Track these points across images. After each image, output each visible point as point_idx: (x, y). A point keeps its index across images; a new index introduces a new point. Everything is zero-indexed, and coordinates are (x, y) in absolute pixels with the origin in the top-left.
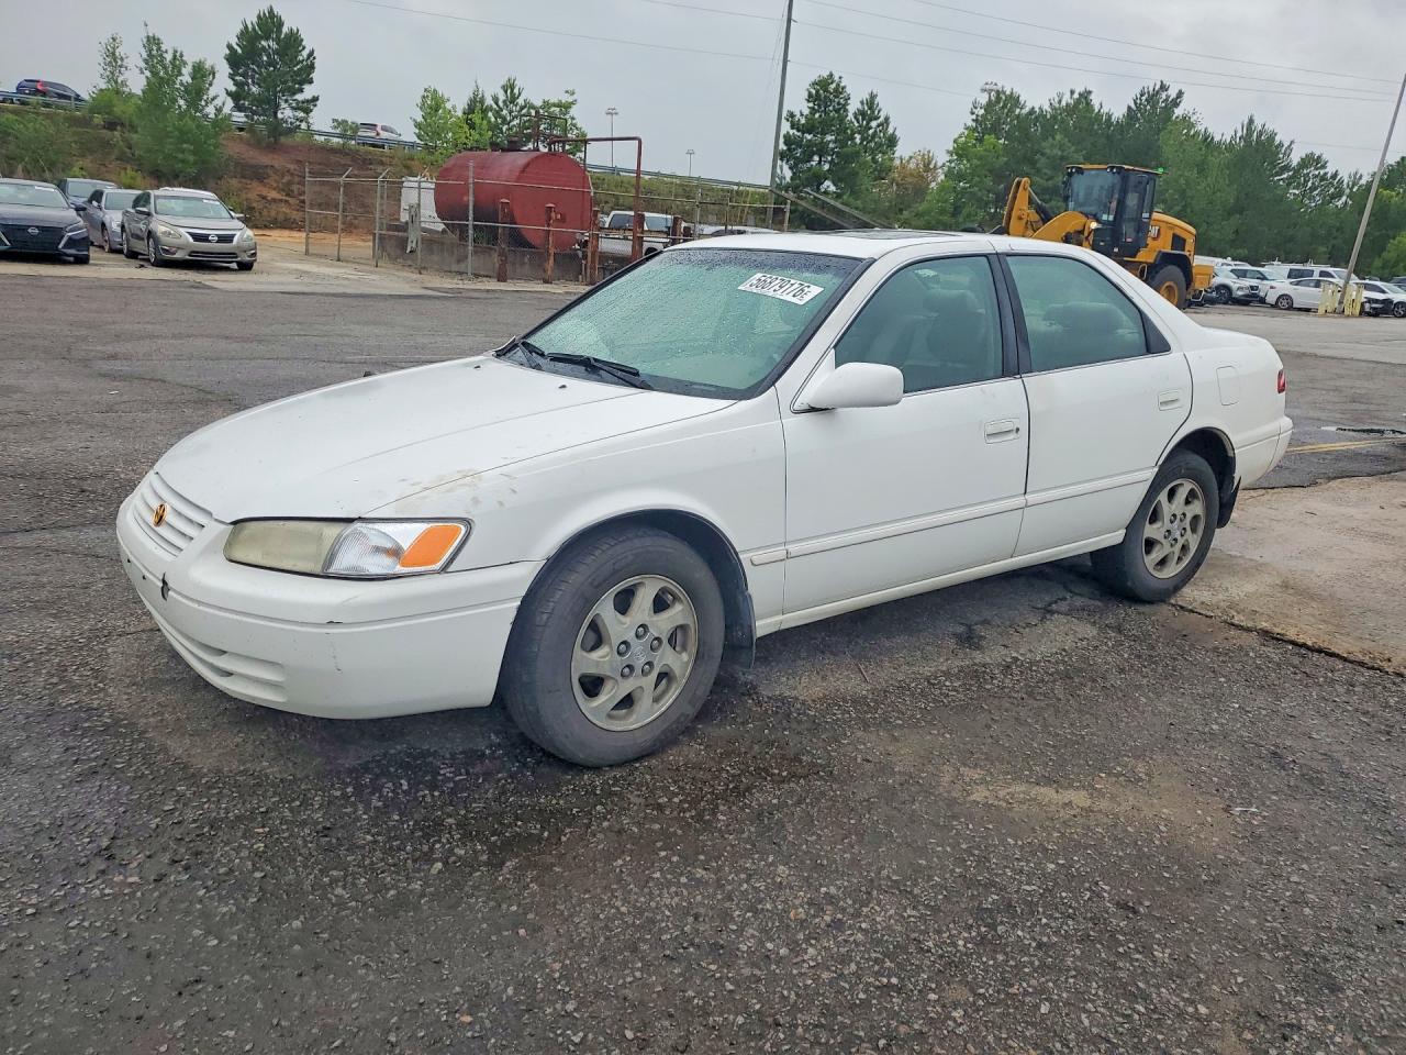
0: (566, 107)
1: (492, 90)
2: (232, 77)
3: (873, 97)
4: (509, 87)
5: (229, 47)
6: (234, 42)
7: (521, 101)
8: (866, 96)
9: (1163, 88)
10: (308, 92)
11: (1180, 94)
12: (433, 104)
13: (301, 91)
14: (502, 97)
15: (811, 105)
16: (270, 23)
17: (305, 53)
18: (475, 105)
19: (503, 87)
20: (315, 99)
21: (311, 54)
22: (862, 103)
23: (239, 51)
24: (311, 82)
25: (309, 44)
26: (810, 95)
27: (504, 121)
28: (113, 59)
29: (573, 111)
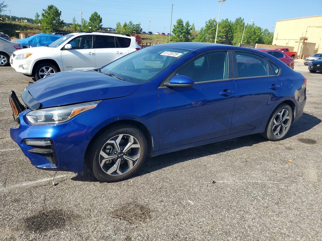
0: (139, 25)
1: (128, 23)
3: (188, 22)
4: (130, 22)
5: (90, 18)
7: (133, 24)
9: (240, 18)
11: (243, 19)
12: (119, 25)
13: (100, 24)
14: (129, 24)
15: (177, 24)
16: (96, 14)
18: (125, 25)
19: (129, 23)
20: (102, 25)
21: (101, 18)
22: (186, 23)
24: (101, 22)
25: (101, 17)
26: (177, 22)
27: (130, 28)
28: (74, 20)
29: (140, 26)
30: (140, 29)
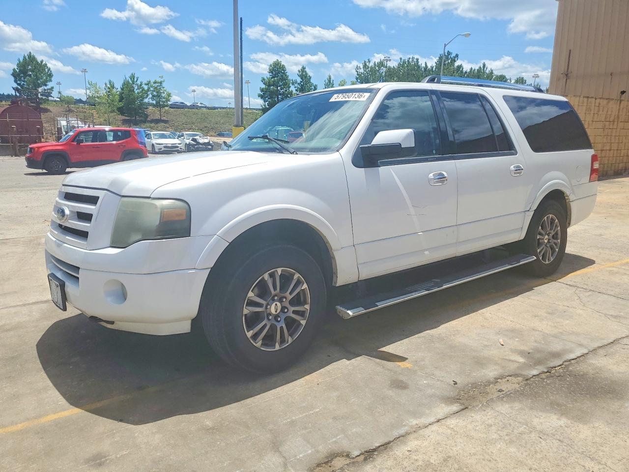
0: (161, 83)
2: (16, 81)
3: (304, 68)
4: (132, 77)
5: (14, 70)
6: (16, 67)
7: (139, 82)
8: (301, 68)
9: (449, 53)
10: (50, 85)
11: (457, 56)
15: (271, 74)
17: (46, 70)
19: (130, 76)
20: (52, 88)
23: (18, 71)
24: (51, 81)
25: (48, 66)
26: (270, 70)
29: (164, 84)
30: (164, 93)
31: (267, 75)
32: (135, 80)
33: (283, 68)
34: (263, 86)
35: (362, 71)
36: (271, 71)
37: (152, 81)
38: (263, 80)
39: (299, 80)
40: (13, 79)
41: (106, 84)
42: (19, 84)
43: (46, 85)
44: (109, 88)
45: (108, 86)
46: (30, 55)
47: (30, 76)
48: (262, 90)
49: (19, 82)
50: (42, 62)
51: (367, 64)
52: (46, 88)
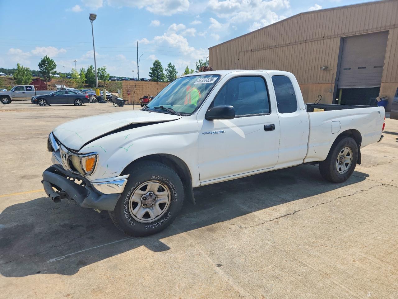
0: (104, 69)
2: (40, 68)
3: (170, 63)
4: (91, 67)
5: (40, 63)
6: (40, 62)
8: (169, 63)
10: (55, 70)
17: (54, 63)
29: (106, 70)
30: (105, 74)
31: (153, 66)
32: (93, 68)
33: (159, 63)
34: (151, 72)
35: (199, 64)
36: (154, 64)
37: (101, 68)
38: (151, 68)
39: (168, 68)
40: (39, 67)
41: (81, 69)
42: (41, 70)
43: (53, 70)
44: (82, 71)
45: (82, 70)
46: (46, 57)
47: (46, 66)
48: (150, 73)
49: (41, 69)
50: (52, 60)
51: (201, 61)
52: (53, 71)
